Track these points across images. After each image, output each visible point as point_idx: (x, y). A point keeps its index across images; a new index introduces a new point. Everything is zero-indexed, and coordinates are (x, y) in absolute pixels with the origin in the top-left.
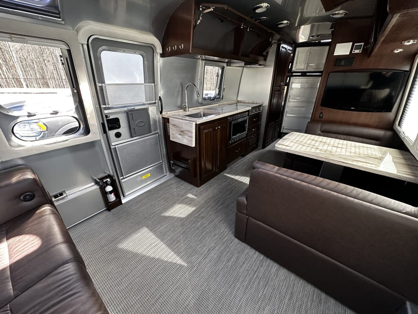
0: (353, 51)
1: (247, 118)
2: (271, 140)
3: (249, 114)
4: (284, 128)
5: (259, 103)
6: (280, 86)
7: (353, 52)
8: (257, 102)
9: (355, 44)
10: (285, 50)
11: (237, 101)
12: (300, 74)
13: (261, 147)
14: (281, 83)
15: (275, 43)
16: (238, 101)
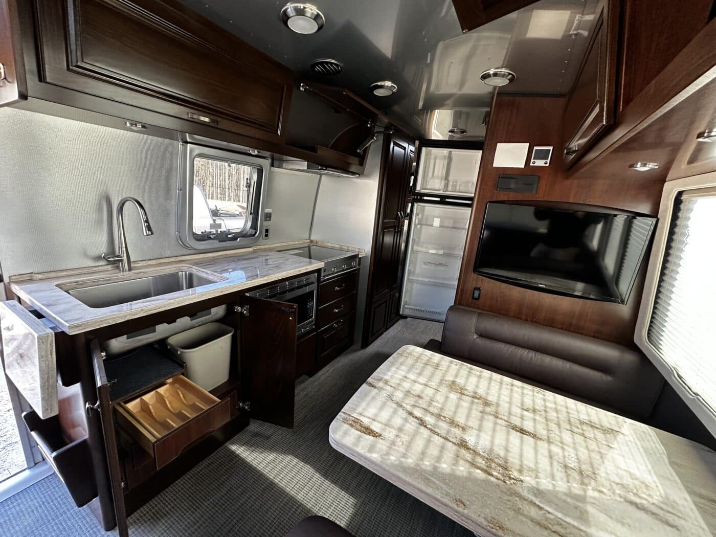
0: (532, 161)
1: (314, 287)
2: (384, 327)
3: (319, 276)
4: (406, 306)
5: (352, 251)
6: (396, 219)
7: (531, 164)
8: (348, 247)
9: (536, 148)
10: (403, 151)
11: (309, 241)
12: (439, 199)
13: (360, 344)
14: (397, 213)
15: (378, 132)
16: (312, 241)
